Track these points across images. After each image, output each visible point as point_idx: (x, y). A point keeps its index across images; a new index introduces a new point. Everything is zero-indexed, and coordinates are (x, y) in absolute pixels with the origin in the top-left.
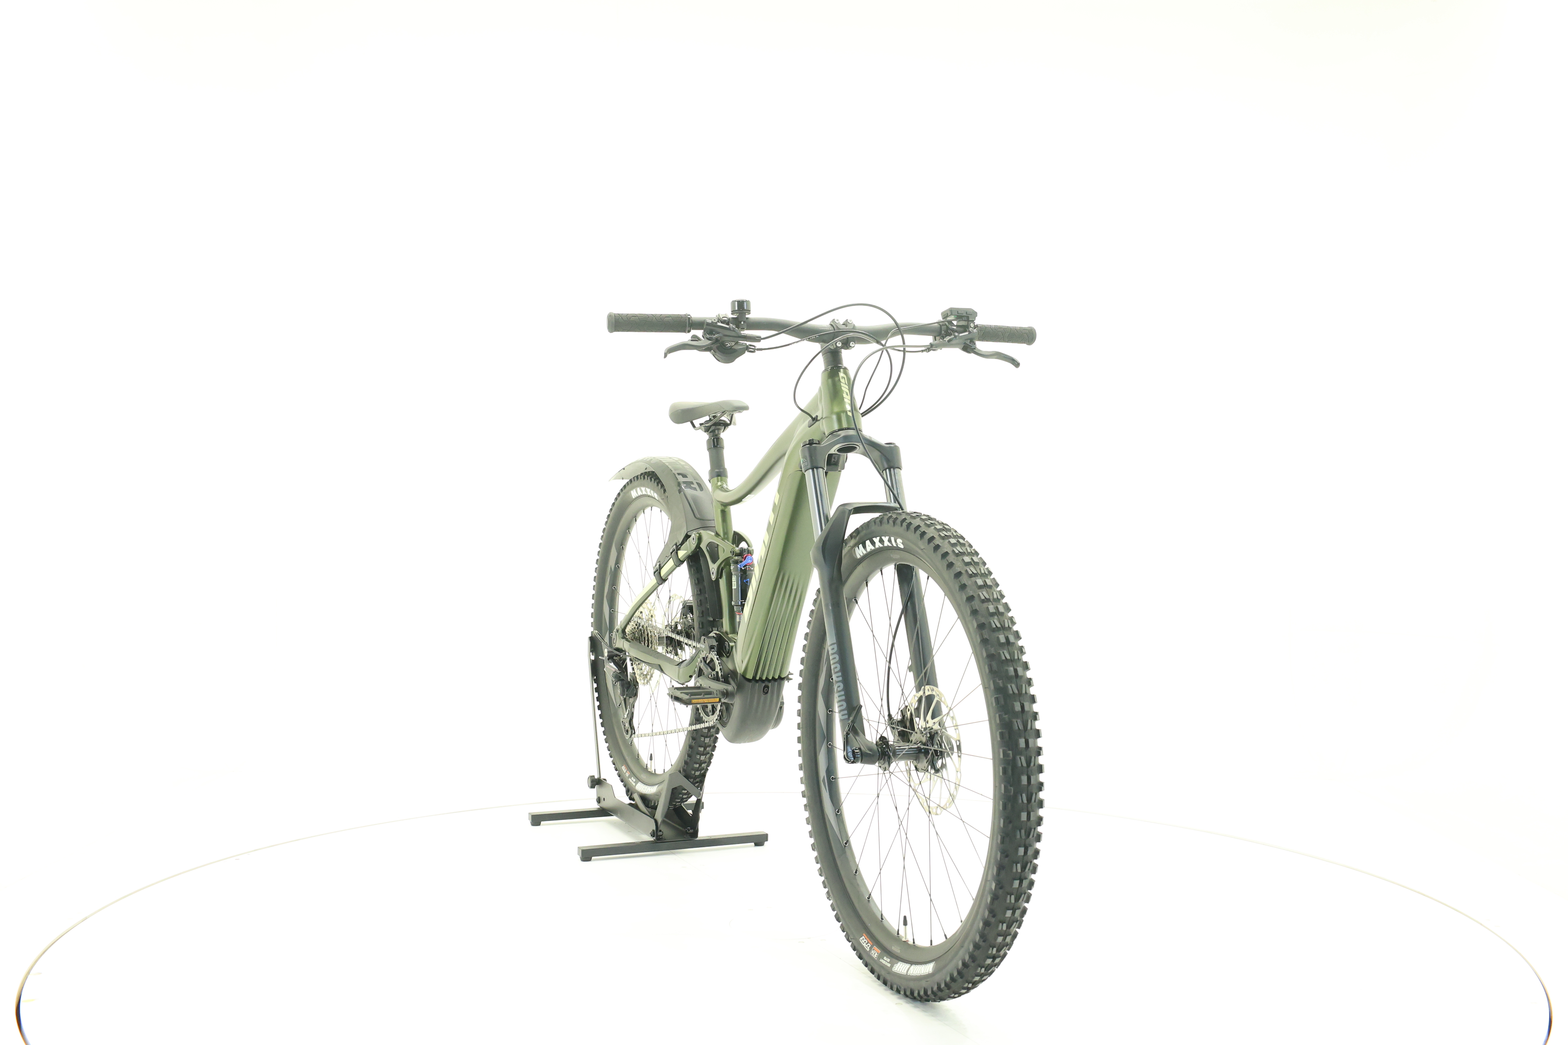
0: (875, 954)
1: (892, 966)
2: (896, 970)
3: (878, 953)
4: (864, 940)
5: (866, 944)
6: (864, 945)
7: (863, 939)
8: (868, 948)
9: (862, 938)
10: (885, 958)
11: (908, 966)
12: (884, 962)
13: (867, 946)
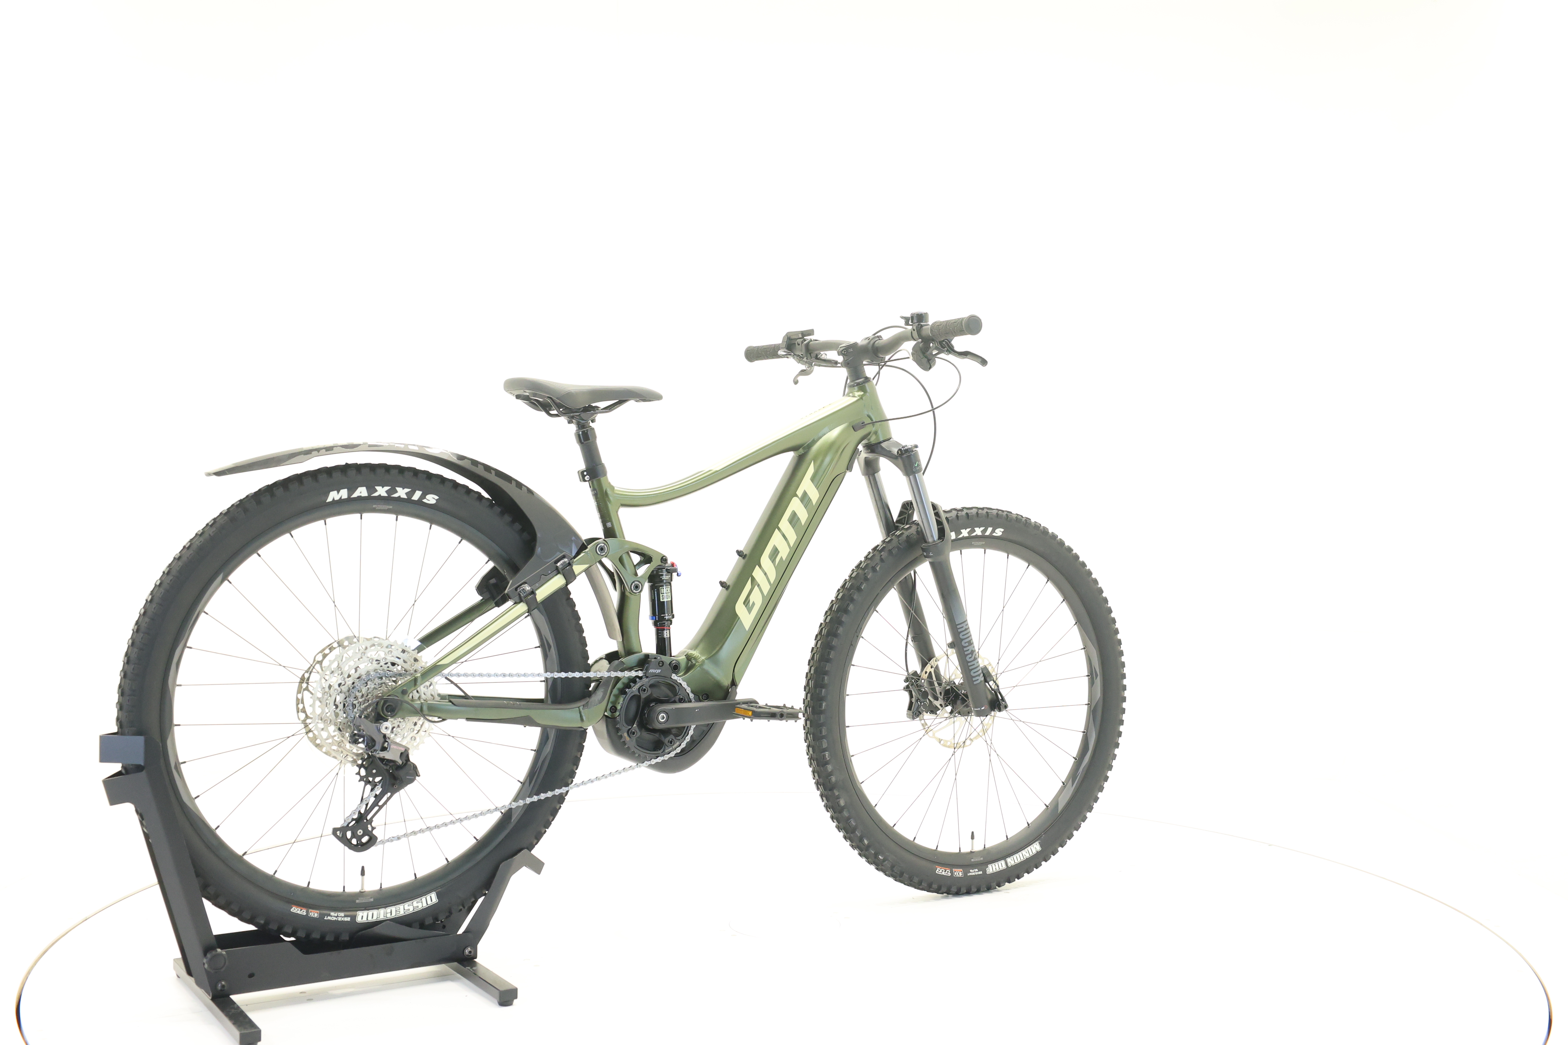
0: (959, 874)
1: (985, 872)
2: (991, 871)
3: (961, 872)
4: (941, 871)
5: (945, 872)
6: (943, 873)
7: (939, 870)
8: (949, 873)
9: (937, 870)
10: (971, 871)
11: (1003, 862)
12: (974, 874)
13: (946, 873)
